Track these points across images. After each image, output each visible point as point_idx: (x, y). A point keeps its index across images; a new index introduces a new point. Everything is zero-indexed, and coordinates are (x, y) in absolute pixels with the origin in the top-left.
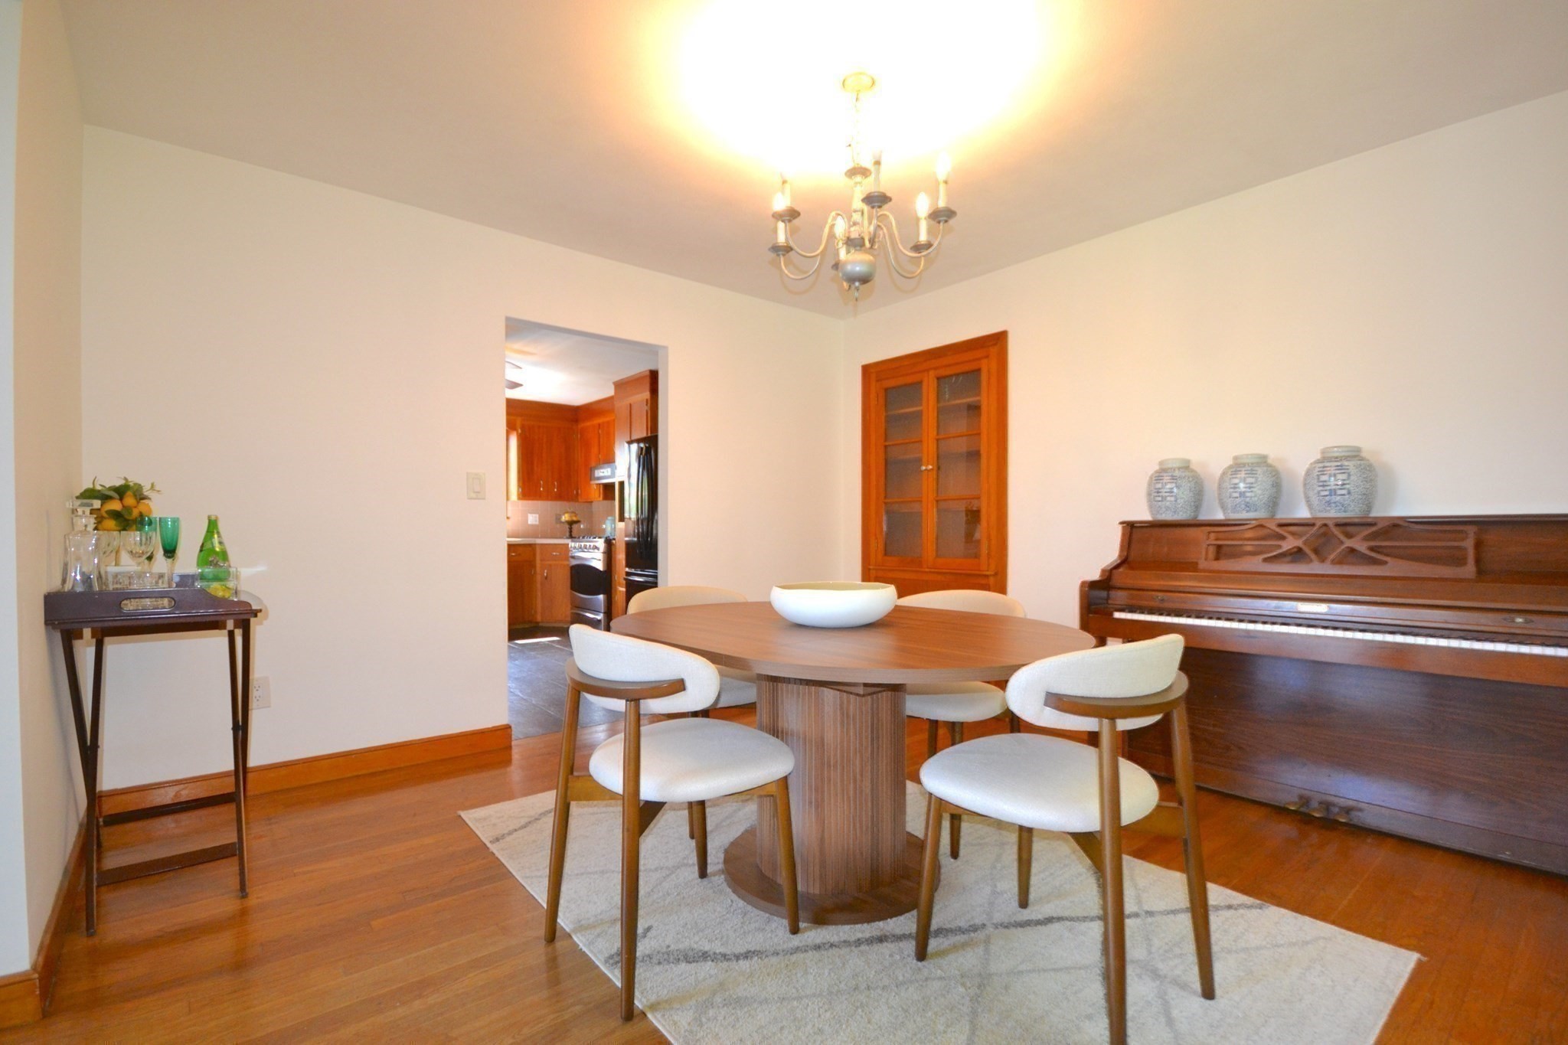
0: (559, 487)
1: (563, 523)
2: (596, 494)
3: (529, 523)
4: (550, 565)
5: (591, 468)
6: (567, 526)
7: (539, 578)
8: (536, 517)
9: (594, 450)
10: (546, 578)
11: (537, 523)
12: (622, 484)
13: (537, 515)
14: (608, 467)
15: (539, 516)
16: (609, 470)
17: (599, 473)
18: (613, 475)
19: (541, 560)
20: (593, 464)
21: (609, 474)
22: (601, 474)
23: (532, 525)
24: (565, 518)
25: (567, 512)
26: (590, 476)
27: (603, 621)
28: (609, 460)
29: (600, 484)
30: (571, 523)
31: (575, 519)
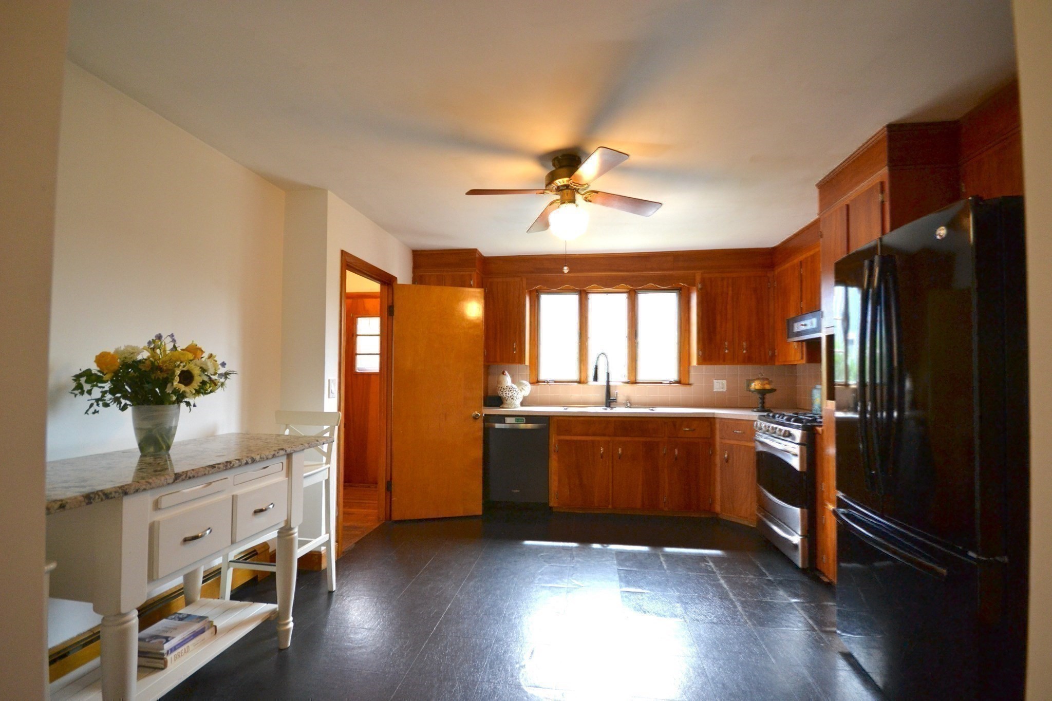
0: (749, 348)
1: (753, 392)
2: (796, 356)
3: (715, 390)
4: (731, 446)
5: (788, 321)
6: (758, 396)
7: (718, 460)
8: (722, 384)
9: (793, 298)
10: (727, 461)
11: (725, 390)
12: (831, 339)
13: (725, 382)
14: (814, 317)
15: (728, 383)
16: (814, 320)
17: (798, 327)
18: (818, 330)
19: (721, 438)
20: (792, 315)
21: (814, 326)
22: (803, 328)
23: (718, 393)
24: (756, 385)
25: (758, 379)
26: (790, 333)
27: (800, 547)
28: (814, 308)
29: (802, 341)
30: (763, 393)
31: (768, 387)
